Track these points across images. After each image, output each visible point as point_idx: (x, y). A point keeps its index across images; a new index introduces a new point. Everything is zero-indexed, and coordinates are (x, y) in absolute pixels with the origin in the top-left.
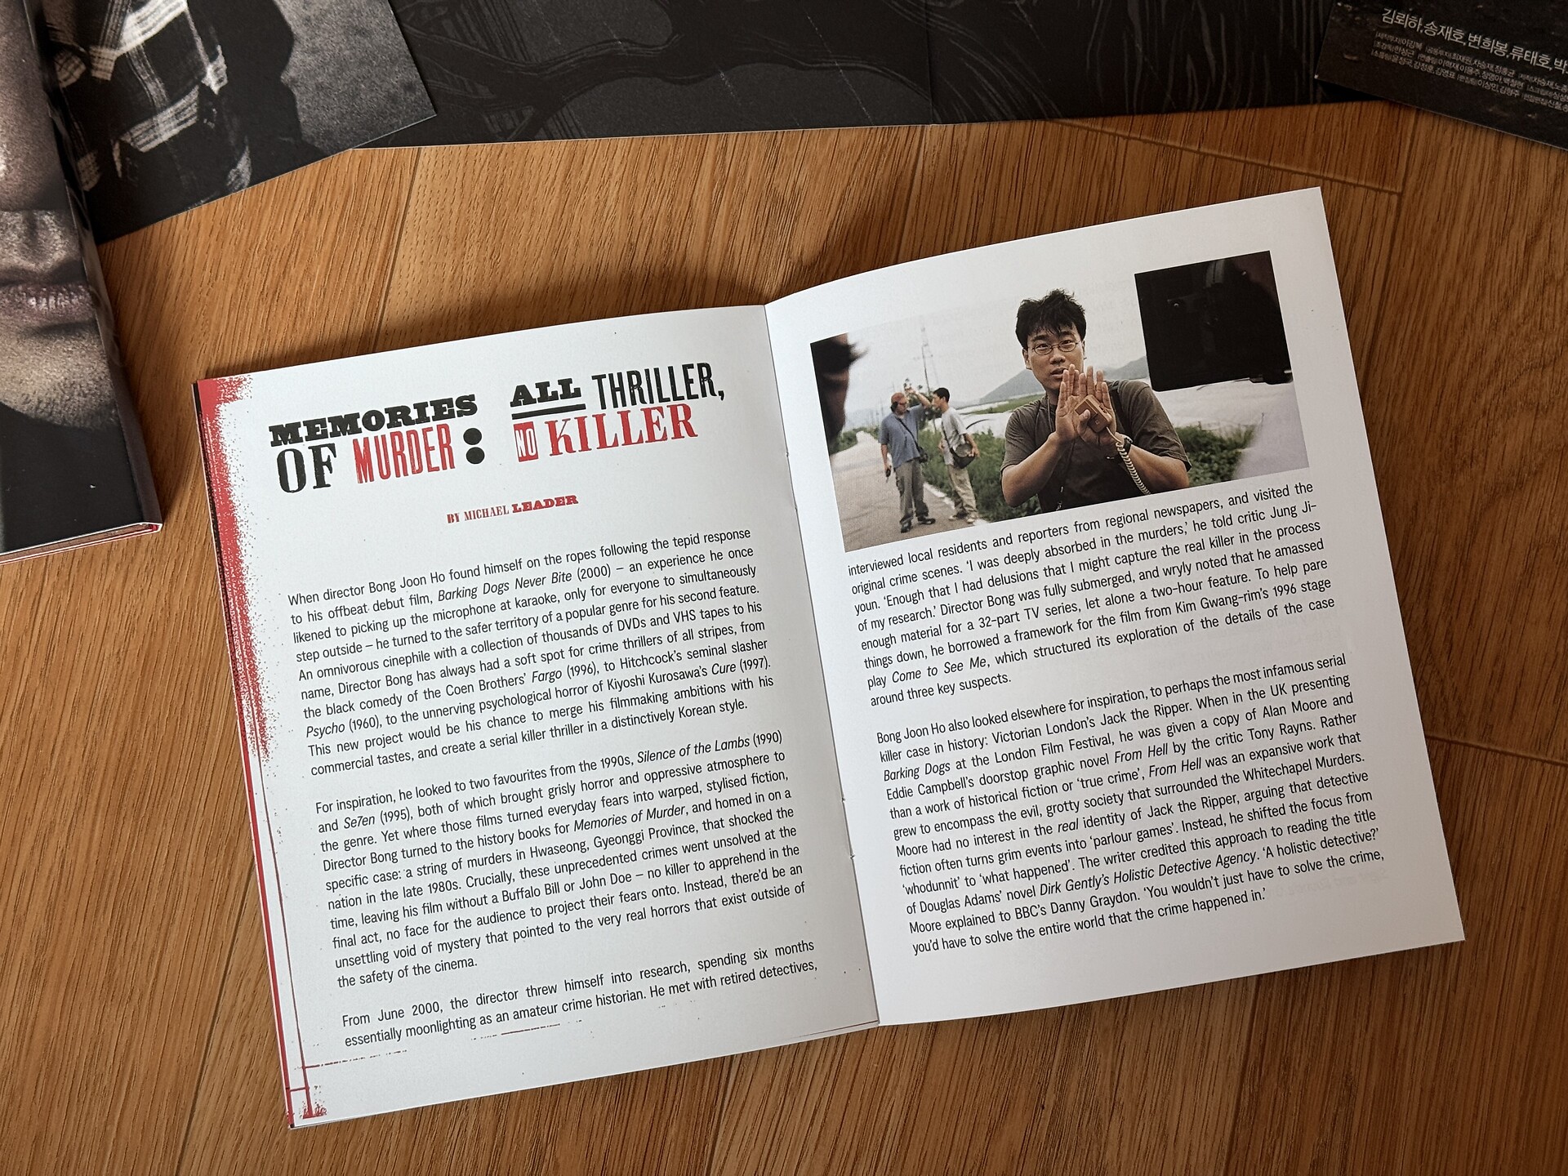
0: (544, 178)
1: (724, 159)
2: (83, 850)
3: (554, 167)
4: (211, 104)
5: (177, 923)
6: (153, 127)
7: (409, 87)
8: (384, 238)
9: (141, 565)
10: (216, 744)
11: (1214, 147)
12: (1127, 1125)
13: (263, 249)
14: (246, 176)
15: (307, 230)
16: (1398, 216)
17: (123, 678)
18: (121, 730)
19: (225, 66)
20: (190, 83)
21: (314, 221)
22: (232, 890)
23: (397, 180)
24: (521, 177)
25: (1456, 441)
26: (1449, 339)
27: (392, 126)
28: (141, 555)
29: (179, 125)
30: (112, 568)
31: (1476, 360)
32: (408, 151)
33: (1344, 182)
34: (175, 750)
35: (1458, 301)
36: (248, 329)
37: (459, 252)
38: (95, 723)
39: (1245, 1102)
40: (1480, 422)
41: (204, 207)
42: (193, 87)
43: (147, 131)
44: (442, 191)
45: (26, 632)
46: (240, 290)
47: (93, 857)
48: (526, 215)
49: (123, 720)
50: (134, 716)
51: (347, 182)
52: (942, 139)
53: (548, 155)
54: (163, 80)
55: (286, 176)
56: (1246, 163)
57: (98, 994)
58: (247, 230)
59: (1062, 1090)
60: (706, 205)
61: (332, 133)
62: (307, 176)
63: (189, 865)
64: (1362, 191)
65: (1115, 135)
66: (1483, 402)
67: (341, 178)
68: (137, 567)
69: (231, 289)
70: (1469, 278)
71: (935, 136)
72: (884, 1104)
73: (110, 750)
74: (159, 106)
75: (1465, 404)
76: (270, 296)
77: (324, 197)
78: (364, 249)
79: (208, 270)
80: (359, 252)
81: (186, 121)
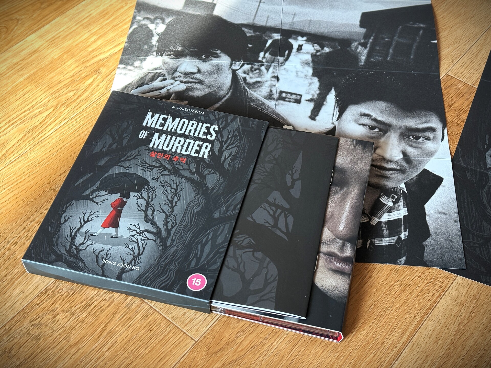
4: (400, 241)
6: (381, 241)
7: (460, 259)
8: (438, 294)
13: (400, 282)
14: (403, 262)
15: (415, 282)
19: (408, 234)
20: (396, 234)
21: (418, 281)
23: (448, 281)
27: (451, 267)
28: (330, 347)
29: (389, 243)
30: (321, 346)
32: (454, 275)
36: (388, 300)
37: (461, 307)
41: (387, 265)
42: (397, 236)
43: (379, 241)
44: (461, 289)
45: (288, 353)
46: (389, 290)
48: (485, 306)
51: (432, 276)
54: (389, 231)
58: (397, 275)
61: (432, 262)
62: (421, 269)
67: (431, 274)
68: (328, 349)
69: (387, 288)
74: (385, 236)
76: (397, 295)
77: (423, 276)
78: (431, 294)
79: (382, 281)
80: (429, 294)
81: (391, 243)
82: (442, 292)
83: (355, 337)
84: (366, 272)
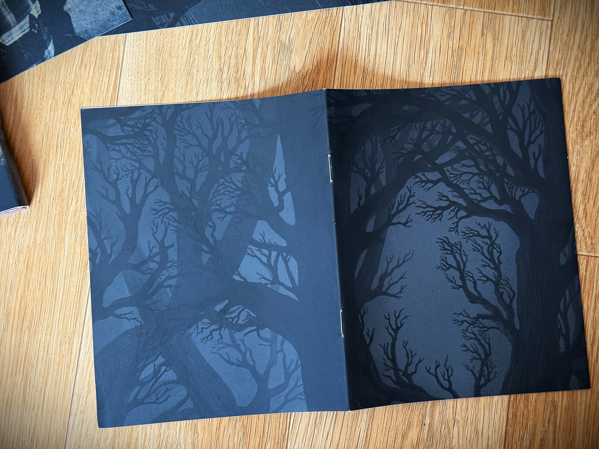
0: (181, 43)
1: (258, 29)
2: (8, 347)
3: (185, 38)
4: (35, 22)
5: (51, 375)
6: (11, 34)
7: (119, 8)
8: (114, 75)
9: (22, 224)
10: (61, 298)
11: (470, 6)
12: (461, 429)
13: (62, 83)
14: (53, 52)
15: (80, 74)
16: (552, 31)
17: (18, 273)
18: (19, 295)
19: (39, 6)
20: (25, 14)
21: (83, 69)
22: (73, 360)
24: (171, 43)
25: (583, 126)
26: (577, 82)
27: (113, 26)
28: (21, 220)
29: (22, 32)
30: (10, 226)
31: (589, 90)
32: (121, 36)
33: (527, 17)
34: (43, 302)
35: (580, 65)
36: (59, 119)
37: (147, 78)
38: (8, 293)
39: (510, 416)
40: (593, 117)
42: (26, 16)
43: (8, 36)
44: (138, 52)
46: (54, 102)
47: (13, 350)
48: (174, 60)
49: (20, 291)
50: (24, 290)
51: (96, 52)
52: (352, 12)
53: (182, 33)
54: (14, 13)
55: (69, 51)
56: (484, 12)
57: (20, 408)
58: (54, 76)
59: (432, 416)
60: (252, 50)
61: (87, 31)
62: (79, 50)
63: (54, 350)
64: (535, 20)
65: (426, 4)
66: (593, 108)
67: (93, 50)
68: (20, 225)
69: (50, 102)
70: (584, 55)
71: (349, 11)
72: (357, 428)
73: (16, 304)
74: (12, 25)
75: (586, 110)
76: (67, 104)
77: (87, 59)
78: (106, 80)
79: (39, 94)
80: (104, 82)
81: (25, 30)
82: (117, 70)
83: (43, 191)
84: (15, 93)
